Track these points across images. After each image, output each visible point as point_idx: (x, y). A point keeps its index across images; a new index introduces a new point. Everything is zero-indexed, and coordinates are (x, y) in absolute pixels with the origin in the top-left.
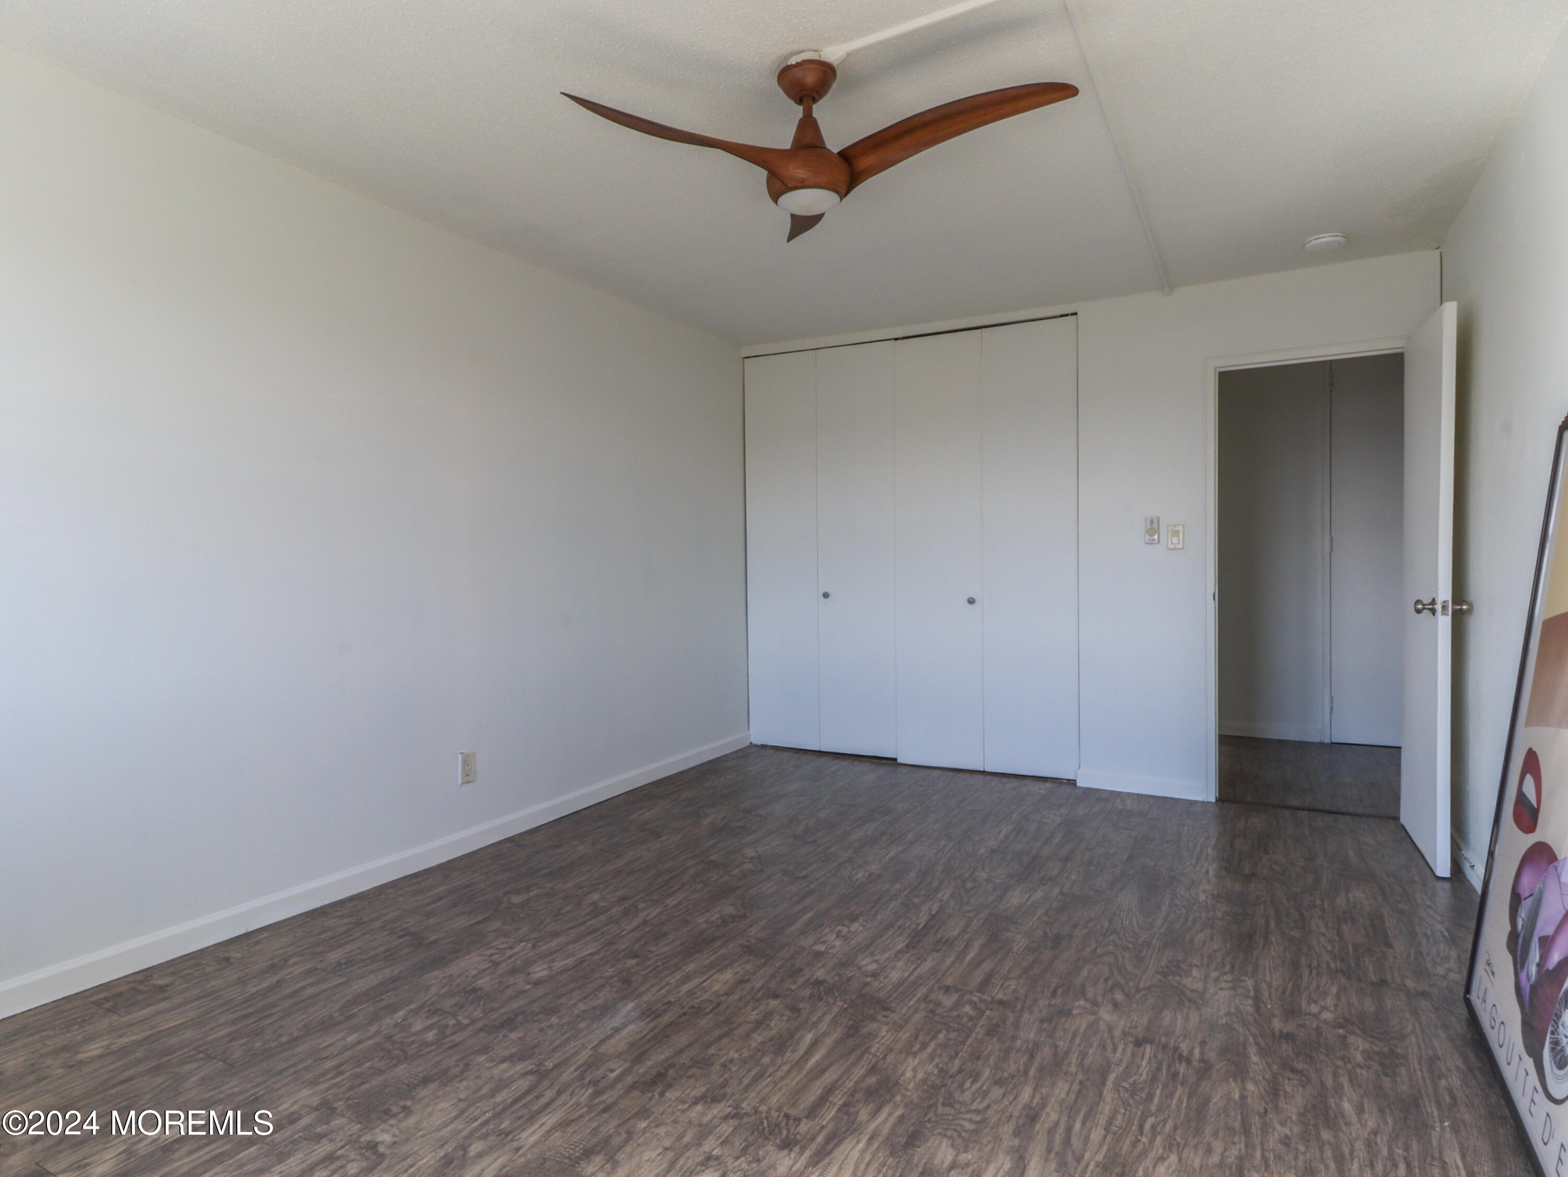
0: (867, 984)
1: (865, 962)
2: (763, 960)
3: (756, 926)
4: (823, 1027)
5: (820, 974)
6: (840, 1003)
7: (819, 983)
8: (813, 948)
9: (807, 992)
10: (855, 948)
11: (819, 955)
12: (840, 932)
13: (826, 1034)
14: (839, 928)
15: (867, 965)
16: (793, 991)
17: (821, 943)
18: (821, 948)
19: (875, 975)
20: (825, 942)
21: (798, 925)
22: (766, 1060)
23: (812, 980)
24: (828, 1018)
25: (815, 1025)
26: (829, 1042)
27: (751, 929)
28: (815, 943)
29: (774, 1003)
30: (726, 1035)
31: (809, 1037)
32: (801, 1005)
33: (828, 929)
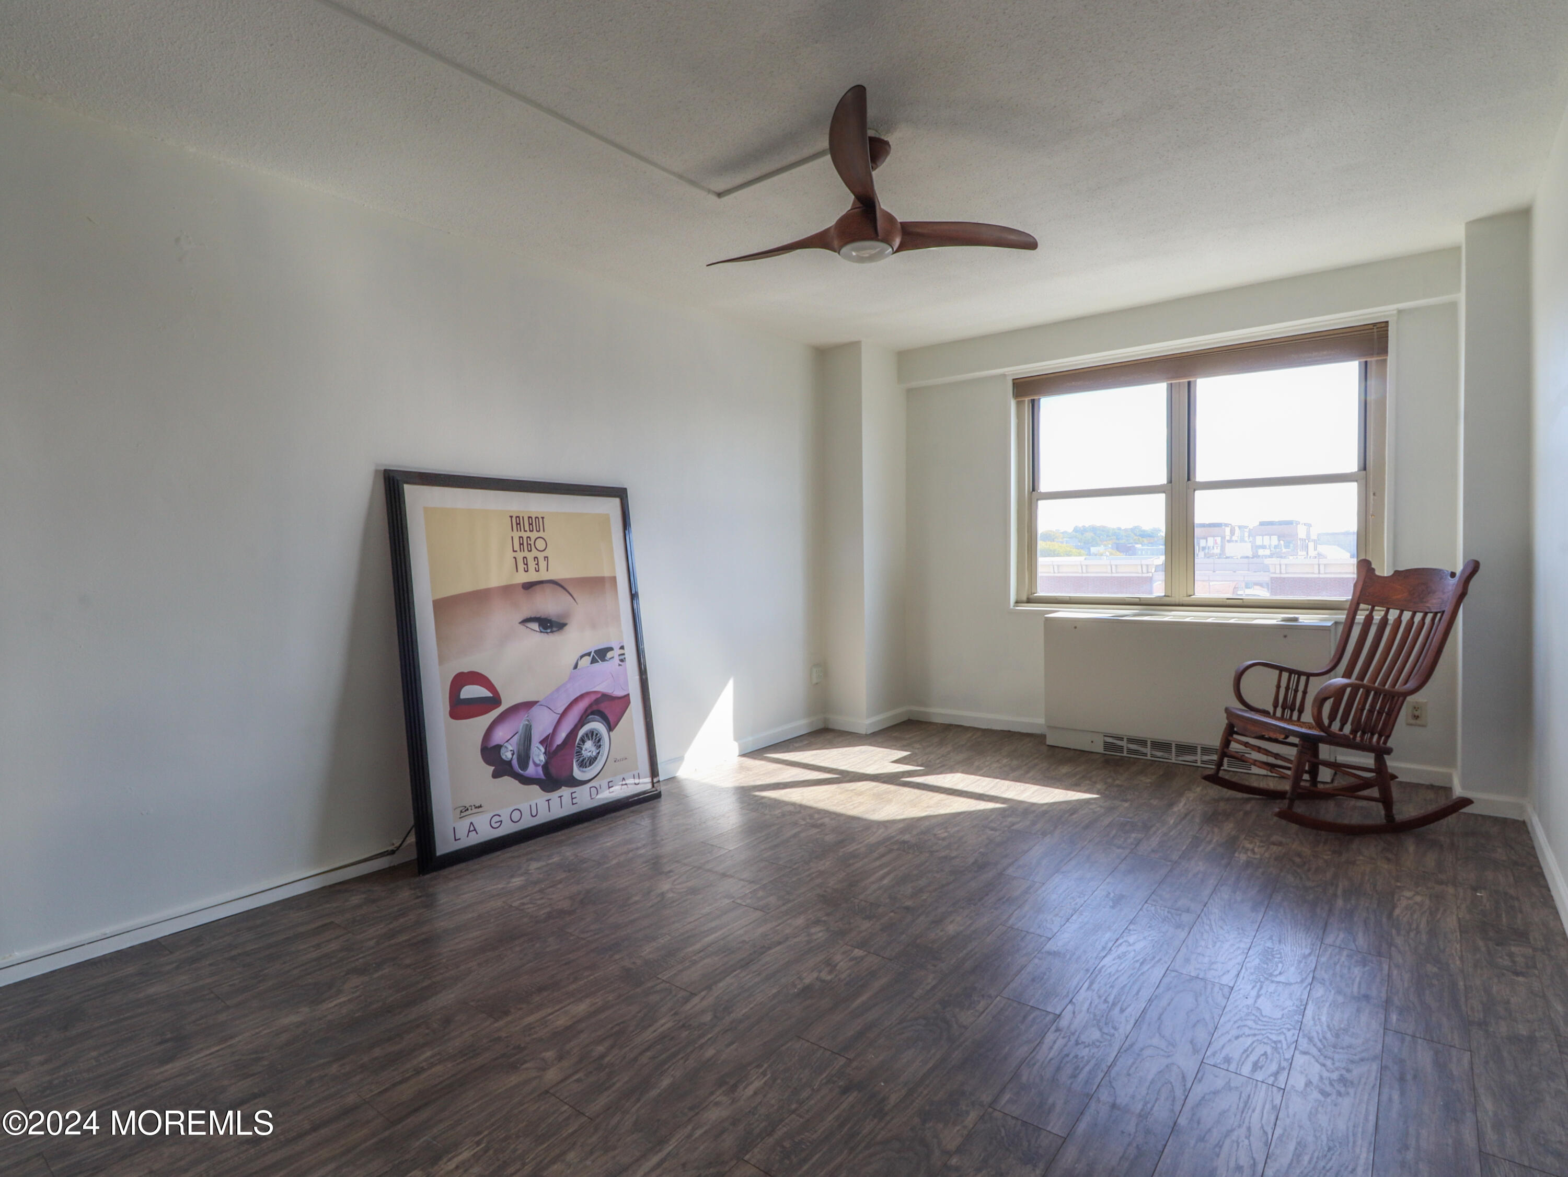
0: (828, 915)
1: (820, 934)
2: (918, 941)
3: (929, 987)
4: (874, 887)
5: (866, 925)
6: (856, 901)
7: (869, 918)
8: (865, 953)
9: (881, 910)
10: (822, 951)
11: (862, 945)
12: (830, 972)
13: (873, 883)
14: (829, 978)
15: (819, 932)
16: (892, 911)
17: (856, 958)
18: (858, 953)
19: (817, 922)
20: (851, 960)
21: (877, 984)
22: (915, 872)
23: (874, 920)
24: (869, 892)
25: (880, 888)
26: (872, 879)
27: (934, 983)
28: (862, 958)
29: (909, 903)
30: (943, 886)
31: (885, 882)
32: (887, 901)
33: (843, 976)
